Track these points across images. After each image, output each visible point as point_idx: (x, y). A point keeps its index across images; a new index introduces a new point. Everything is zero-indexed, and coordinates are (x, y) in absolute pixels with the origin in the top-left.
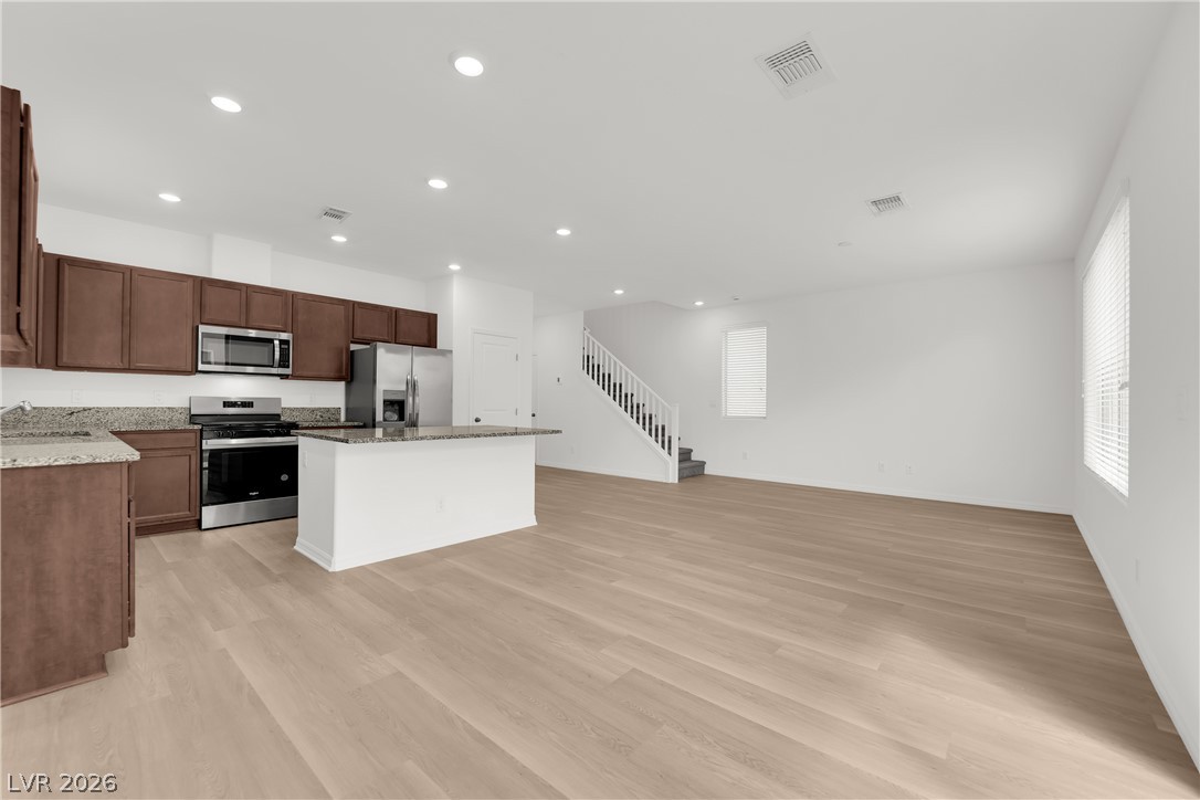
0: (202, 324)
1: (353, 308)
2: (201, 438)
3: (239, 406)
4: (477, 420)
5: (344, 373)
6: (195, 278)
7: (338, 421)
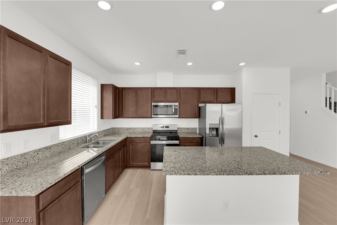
0: (153, 102)
1: (200, 90)
2: (151, 140)
3: (165, 127)
4: (256, 136)
5: (197, 116)
6: (151, 88)
7: (196, 133)
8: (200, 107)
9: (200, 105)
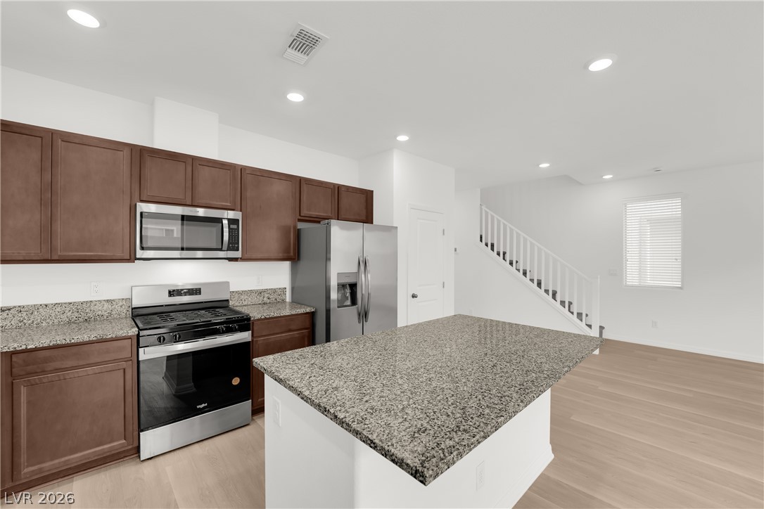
0: (142, 201)
1: (300, 183)
2: (138, 347)
3: (185, 294)
4: (414, 296)
5: (292, 254)
6: (132, 147)
7: (284, 301)
8: (299, 230)
9: (301, 225)
